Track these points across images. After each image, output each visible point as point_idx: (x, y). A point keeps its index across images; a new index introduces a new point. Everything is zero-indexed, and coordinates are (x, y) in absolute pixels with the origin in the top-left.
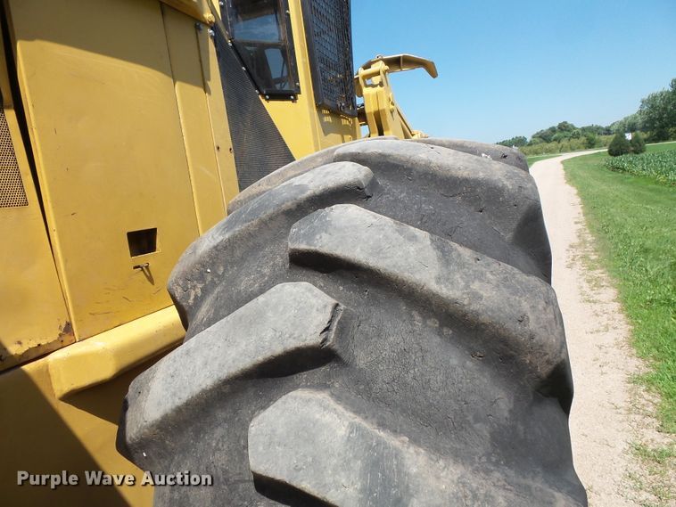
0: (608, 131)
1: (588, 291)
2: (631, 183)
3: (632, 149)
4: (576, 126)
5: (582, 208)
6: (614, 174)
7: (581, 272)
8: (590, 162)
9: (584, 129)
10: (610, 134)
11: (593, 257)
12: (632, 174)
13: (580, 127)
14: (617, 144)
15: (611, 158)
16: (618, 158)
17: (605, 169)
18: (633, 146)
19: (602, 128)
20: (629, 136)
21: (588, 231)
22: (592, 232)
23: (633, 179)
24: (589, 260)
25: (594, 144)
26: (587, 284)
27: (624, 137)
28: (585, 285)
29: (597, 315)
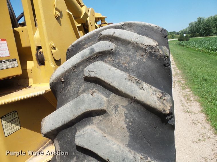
0: (178, 33)
1: (185, 103)
2: (187, 50)
3: (186, 39)
4: (168, 31)
5: (173, 58)
6: (180, 47)
7: (179, 91)
8: (173, 43)
9: (171, 32)
10: (178, 35)
11: (183, 82)
12: (187, 47)
13: (169, 32)
14: (181, 37)
15: (179, 42)
16: (182, 42)
17: (178, 45)
18: (186, 38)
19: (176, 32)
20: (185, 35)
21: (177, 68)
22: (179, 69)
23: (187, 49)
24: (181, 83)
25: (174, 37)
26: (184, 98)
27: (183, 35)
28: (183, 99)
29: (195, 124)
